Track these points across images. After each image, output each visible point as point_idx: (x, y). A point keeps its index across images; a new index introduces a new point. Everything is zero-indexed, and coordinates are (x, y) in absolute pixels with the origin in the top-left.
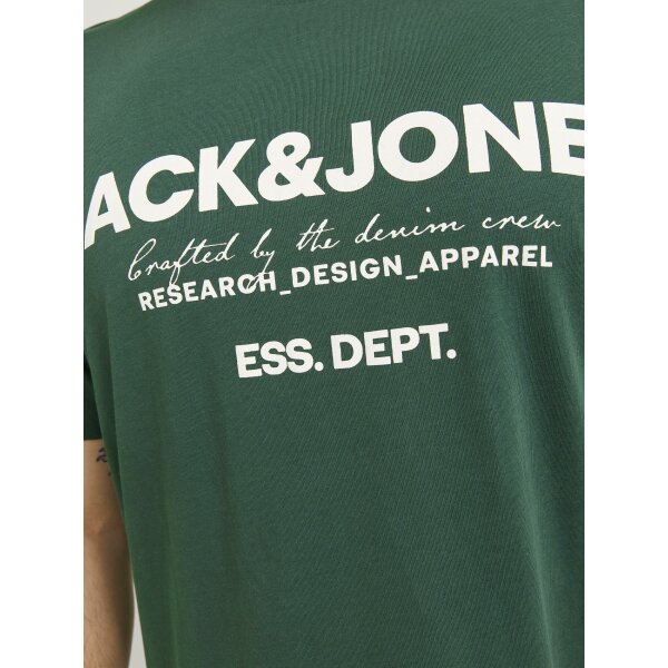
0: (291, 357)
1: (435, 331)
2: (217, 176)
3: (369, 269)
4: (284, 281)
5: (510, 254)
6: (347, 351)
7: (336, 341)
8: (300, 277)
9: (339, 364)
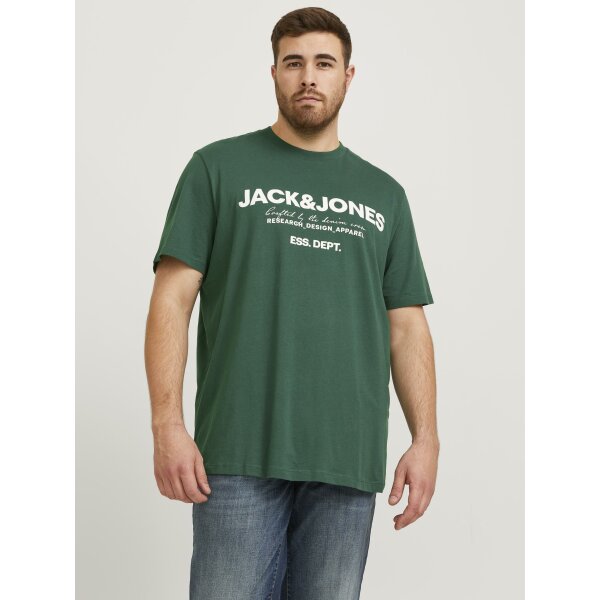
0: (304, 242)
1: (337, 245)
2: (290, 198)
3: (324, 228)
4: (304, 225)
5: (356, 233)
6: (317, 244)
7: (315, 241)
8: (308, 226)
9: (314, 246)
